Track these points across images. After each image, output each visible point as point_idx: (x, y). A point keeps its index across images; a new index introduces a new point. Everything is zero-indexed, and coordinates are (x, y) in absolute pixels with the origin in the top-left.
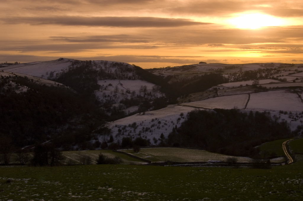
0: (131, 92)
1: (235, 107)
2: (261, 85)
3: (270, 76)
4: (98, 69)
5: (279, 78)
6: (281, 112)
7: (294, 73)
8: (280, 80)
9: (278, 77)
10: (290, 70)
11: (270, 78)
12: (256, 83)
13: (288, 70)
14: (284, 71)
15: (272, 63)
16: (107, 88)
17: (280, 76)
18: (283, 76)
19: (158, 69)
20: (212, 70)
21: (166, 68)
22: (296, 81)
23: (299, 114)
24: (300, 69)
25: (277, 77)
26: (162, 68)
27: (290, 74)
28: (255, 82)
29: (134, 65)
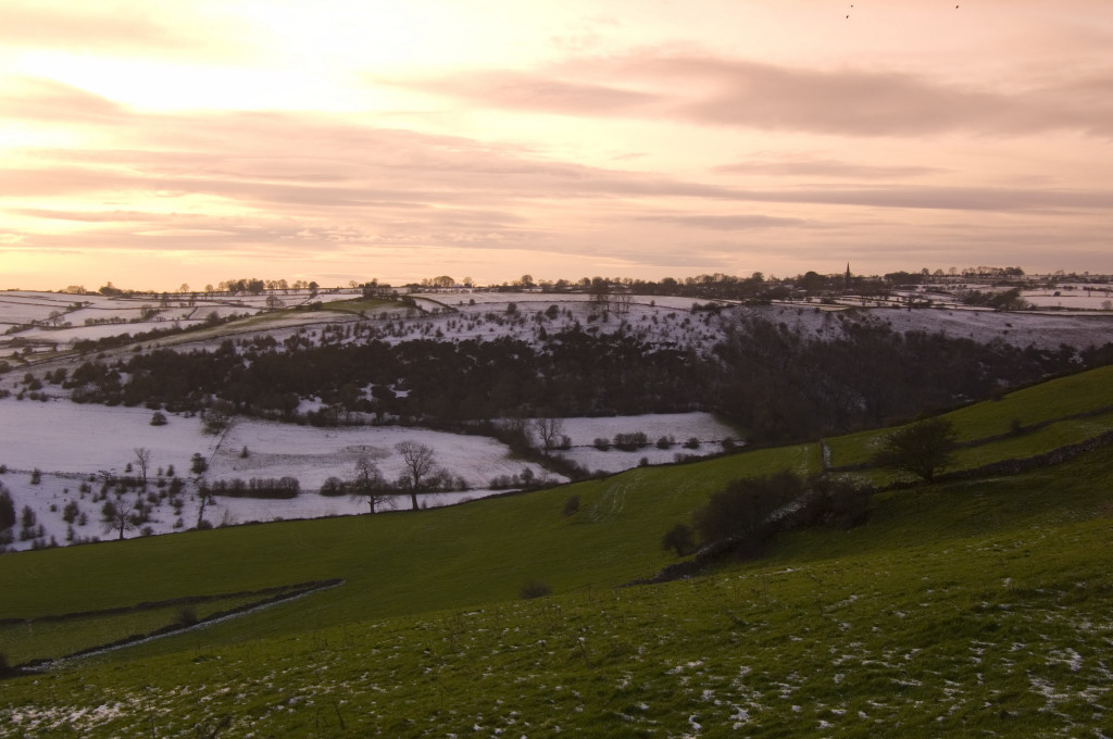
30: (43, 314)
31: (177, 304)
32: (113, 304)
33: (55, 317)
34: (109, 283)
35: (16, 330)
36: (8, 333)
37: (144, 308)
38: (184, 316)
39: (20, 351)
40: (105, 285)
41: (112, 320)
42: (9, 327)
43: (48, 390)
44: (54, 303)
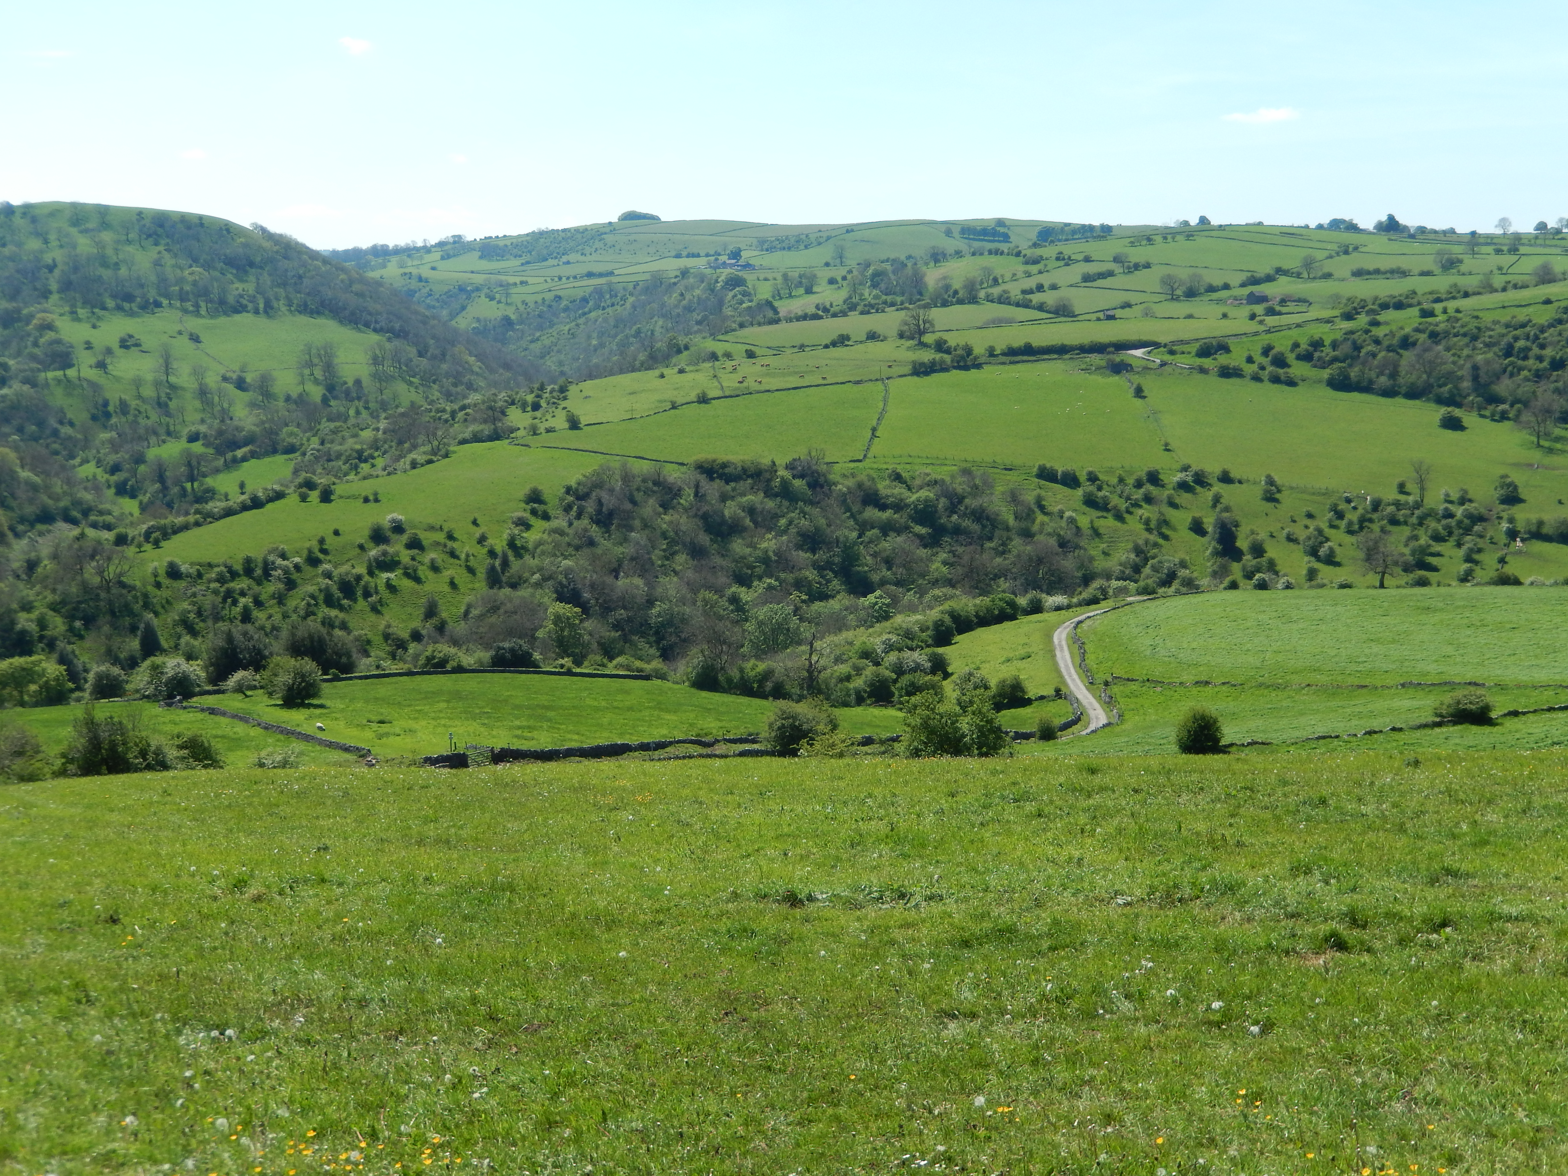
0: (249, 378)
1: (813, 454)
2: (946, 336)
3: (990, 290)
4: (55, 255)
5: (1036, 298)
6: (1047, 475)
7: (1111, 274)
8: (1041, 308)
9: (1031, 292)
10: (1087, 260)
11: (990, 299)
12: (919, 326)
13: (1080, 257)
14: (1062, 263)
15: (1001, 222)
16: (108, 361)
17: (1040, 288)
18: (1054, 287)
19: (398, 251)
20: (688, 256)
21: (441, 244)
22: (1118, 313)
23: (1131, 481)
24: (1137, 255)
25: (1024, 292)
26: (420, 244)
27: (1087, 278)
28: (913, 316)
29: (263, 230)
30: (1292, 260)
31: (1490, 249)
32: (1396, 247)
33: (1308, 264)
34: (1391, 218)
35: (1255, 281)
36: (1243, 285)
37: (1439, 253)
38: (1500, 269)
39: (1259, 309)
40: (1384, 218)
41: (1392, 272)
42: (1243, 277)
43: (1298, 369)
44: (1311, 244)
